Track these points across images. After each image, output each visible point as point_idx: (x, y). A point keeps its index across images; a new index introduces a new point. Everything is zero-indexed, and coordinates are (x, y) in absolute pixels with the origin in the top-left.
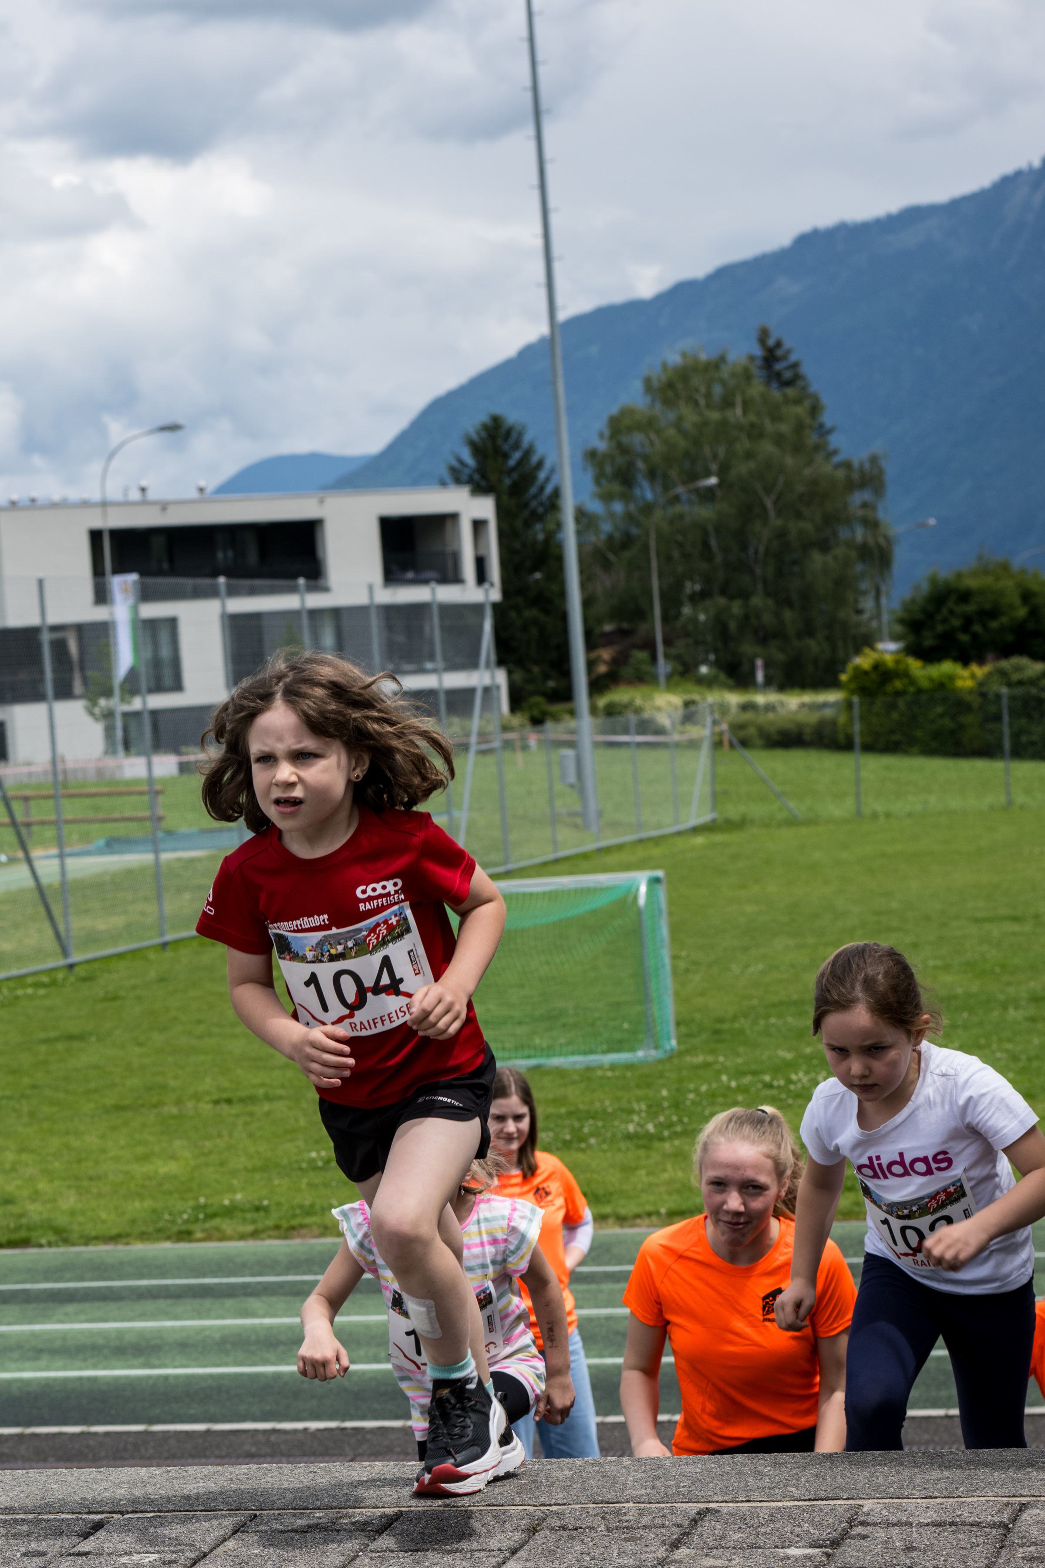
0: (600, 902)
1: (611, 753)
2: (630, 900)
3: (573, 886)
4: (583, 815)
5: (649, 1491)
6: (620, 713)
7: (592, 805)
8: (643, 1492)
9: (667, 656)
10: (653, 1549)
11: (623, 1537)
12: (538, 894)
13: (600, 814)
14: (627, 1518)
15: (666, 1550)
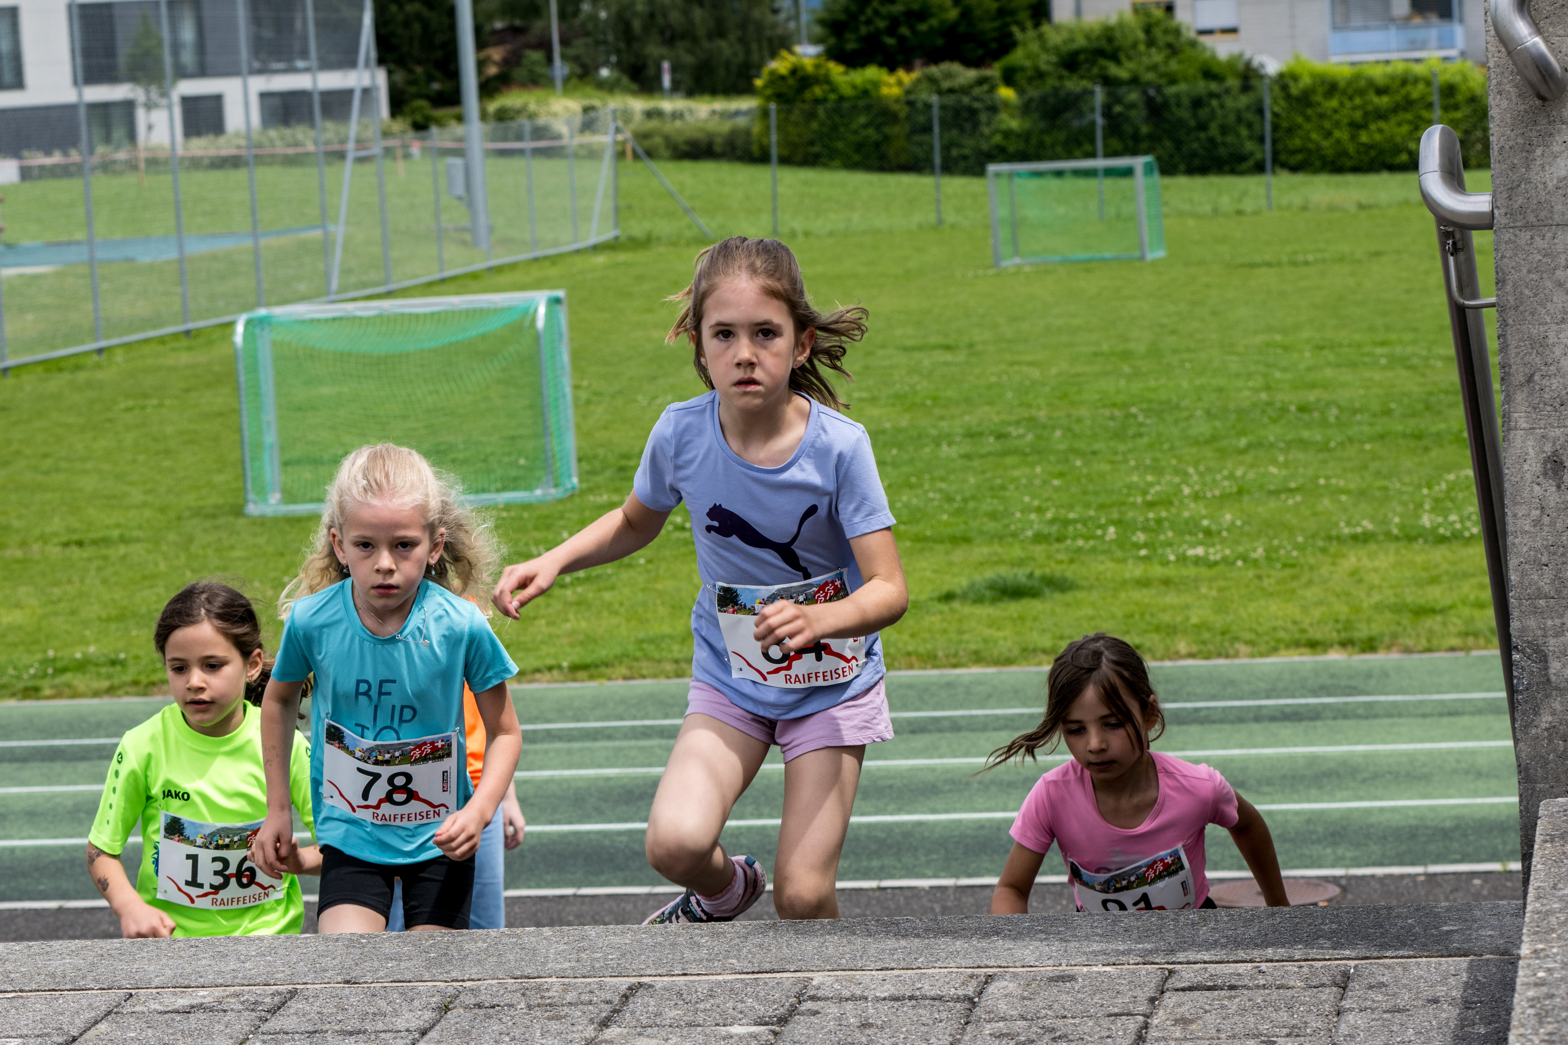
0: (493, 325)
1: (503, 163)
2: (527, 323)
3: (464, 306)
4: (472, 230)
5: (573, 964)
6: (512, 119)
7: (482, 220)
8: (567, 965)
9: (564, 57)
10: (580, 1028)
11: (546, 1014)
12: (425, 315)
13: (491, 229)
14: (550, 994)
15: (595, 1029)
